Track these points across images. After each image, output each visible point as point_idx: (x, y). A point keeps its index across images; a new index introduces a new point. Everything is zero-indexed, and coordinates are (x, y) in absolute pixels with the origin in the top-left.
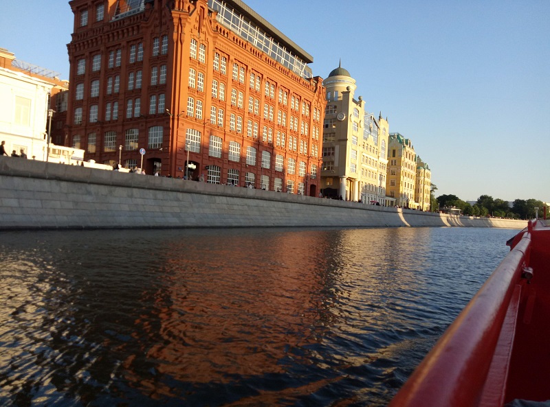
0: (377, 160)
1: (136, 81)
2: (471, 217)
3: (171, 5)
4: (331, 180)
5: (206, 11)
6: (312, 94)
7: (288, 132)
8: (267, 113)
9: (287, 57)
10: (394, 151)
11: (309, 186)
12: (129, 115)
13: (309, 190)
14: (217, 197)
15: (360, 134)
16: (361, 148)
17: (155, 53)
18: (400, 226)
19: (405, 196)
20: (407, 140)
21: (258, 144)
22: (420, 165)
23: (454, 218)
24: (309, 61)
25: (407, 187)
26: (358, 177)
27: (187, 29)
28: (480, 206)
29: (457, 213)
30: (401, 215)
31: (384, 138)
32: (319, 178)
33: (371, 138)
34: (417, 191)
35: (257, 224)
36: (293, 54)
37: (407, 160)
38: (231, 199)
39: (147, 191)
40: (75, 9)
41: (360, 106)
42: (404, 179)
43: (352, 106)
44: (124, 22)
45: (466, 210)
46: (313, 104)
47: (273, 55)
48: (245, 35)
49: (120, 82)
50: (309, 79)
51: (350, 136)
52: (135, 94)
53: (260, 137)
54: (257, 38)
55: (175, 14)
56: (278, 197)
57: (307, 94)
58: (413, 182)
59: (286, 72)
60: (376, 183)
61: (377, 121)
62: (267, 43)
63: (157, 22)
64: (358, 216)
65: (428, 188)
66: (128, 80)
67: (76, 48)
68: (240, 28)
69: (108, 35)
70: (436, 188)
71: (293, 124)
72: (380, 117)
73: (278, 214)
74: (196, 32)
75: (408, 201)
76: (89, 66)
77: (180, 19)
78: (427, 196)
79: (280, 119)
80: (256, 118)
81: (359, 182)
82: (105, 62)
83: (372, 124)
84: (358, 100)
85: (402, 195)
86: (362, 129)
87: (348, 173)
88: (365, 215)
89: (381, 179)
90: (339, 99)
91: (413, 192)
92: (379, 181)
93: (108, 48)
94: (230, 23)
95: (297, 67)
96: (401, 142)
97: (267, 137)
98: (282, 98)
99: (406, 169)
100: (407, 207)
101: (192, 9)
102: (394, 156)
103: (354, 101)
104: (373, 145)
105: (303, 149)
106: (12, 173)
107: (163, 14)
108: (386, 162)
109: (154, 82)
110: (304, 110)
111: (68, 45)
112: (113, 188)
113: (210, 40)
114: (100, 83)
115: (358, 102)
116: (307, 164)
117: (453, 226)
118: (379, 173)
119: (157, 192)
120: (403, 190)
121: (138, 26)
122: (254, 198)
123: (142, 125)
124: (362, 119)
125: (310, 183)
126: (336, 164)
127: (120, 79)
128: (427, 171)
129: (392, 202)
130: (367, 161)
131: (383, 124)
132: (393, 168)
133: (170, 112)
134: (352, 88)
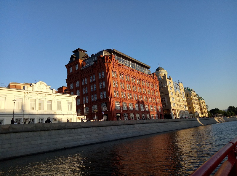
0: (182, 100)
1: (94, 88)
2: (228, 117)
3: (103, 61)
4: (166, 111)
5: (115, 60)
6: (153, 80)
7: (148, 95)
8: (139, 90)
9: (141, 68)
10: (187, 95)
11: (159, 115)
12: (92, 100)
13: (159, 117)
14: (135, 125)
15: (173, 91)
16: (175, 96)
17: (100, 77)
18: (200, 126)
19: (197, 113)
20: (191, 89)
21: (138, 102)
22: (200, 98)
23: (221, 119)
24: (149, 68)
25: (197, 109)
26: (177, 108)
27: (110, 68)
28: (230, 111)
29: (221, 116)
30: (199, 121)
31: (182, 90)
32: (162, 111)
33: (178, 91)
34: (201, 109)
35: (150, 133)
36: (143, 67)
37: (194, 97)
38: (139, 125)
39: (115, 126)
40: (67, 67)
41: (171, 80)
42: (195, 106)
43: (168, 81)
44: (86, 69)
45: (224, 114)
46: (154, 83)
47: (137, 69)
48: (127, 65)
49: (87, 89)
50: (151, 74)
51: (170, 92)
52: (94, 93)
53: (138, 99)
54: (130, 64)
55: (106, 64)
56: (154, 122)
57: (151, 80)
58: (198, 106)
59: (143, 74)
60: (184, 109)
61: (178, 84)
62: (134, 66)
63: (99, 67)
64: (183, 124)
65: (205, 107)
66: (91, 88)
67: (69, 80)
68: (125, 63)
69: (81, 74)
70: (208, 107)
71: (148, 92)
72: (179, 82)
73: (156, 128)
74: (113, 68)
75: (199, 114)
76: (75, 85)
77: (108, 65)
78: (206, 111)
79: (144, 91)
80: (136, 93)
81: (177, 110)
82: (81, 83)
83: (177, 86)
84: (169, 78)
85: (195, 112)
86: (173, 89)
87: (173, 107)
88: (186, 123)
89: (185, 107)
90: (162, 79)
91: (199, 110)
92: (185, 108)
93: (81, 78)
94: (121, 62)
95: (145, 71)
96: (189, 90)
97: (141, 99)
98: (143, 83)
99: (194, 101)
100: (199, 117)
101: (110, 61)
102: (188, 97)
103: (168, 78)
104: (179, 94)
105: (154, 101)
106: (82, 127)
107: (101, 64)
108: (186, 100)
109: (101, 87)
110: (151, 86)
111: (66, 80)
112: (106, 127)
113: (117, 69)
114: (80, 91)
115: (170, 79)
116: (157, 106)
117: (221, 122)
118: (184, 105)
119: (118, 126)
120: (195, 110)
121: (92, 70)
122: (146, 123)
123: (99, 103)
124: (173, 85)
125: (159, 114)
126: (167, 104)
127: (87, 88)
128: (203, 100)
129: (192, 116)
130: (178, 101)
131: (181, 85)
132: (189, 102)
133: (109, 97)
134: (166, 74)
